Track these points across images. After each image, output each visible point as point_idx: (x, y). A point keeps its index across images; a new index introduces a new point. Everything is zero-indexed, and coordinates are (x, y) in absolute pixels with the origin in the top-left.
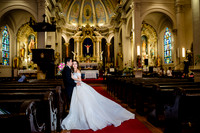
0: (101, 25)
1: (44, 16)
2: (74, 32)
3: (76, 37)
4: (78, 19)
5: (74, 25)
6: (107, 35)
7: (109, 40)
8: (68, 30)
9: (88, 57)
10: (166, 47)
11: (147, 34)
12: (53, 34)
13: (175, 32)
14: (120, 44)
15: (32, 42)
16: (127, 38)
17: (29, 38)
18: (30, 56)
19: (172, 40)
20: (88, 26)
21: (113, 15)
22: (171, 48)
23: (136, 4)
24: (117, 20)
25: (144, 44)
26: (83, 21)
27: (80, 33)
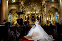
0: (37, 12)
1: (20, 10)
2: (29, 15)
3: (30, 16)
4: (30, 11)
5: (29, 12)
6: (39, 15)
7: (39, 17)
8: (27, 14)
9: (33, 22)
10: (57, 18)
11: (51, 14)
12: (23, 15)
13: (59, 13)
14: (43, 18)
15: (17, 18)
16: (44, 16)
17: (16, 16)
18: (17, 21)
19: (58, 15)
20: (33, 13)
21: (40, 9)
22: (58, 18)
23: (46, 6)
24: (41, 11)
25: (50, 17)
26: (32, 11)
27: (31, 15)
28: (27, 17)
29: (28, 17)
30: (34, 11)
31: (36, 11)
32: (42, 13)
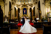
28: (17, 9)
29: (19, 9)
30: (26, 2)
31: (28, 1)
32: (37, 3)
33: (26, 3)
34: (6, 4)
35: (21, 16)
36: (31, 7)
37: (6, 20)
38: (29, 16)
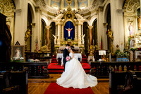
2: (55, 15)
4: (60, 3)
6: (89, 18)
7: (90, 23)
8: (49, 13)
27: (61, 15)
29: (53, 24)
30: (74, 4)
31: (78, 3)
32: (102, 8)
33: (74, 9)
34: (20, 11)
35: (59, 43)
36: (87, 18)
37: (18, 53)
38: (80, 43)
